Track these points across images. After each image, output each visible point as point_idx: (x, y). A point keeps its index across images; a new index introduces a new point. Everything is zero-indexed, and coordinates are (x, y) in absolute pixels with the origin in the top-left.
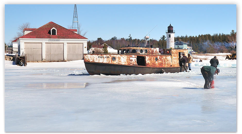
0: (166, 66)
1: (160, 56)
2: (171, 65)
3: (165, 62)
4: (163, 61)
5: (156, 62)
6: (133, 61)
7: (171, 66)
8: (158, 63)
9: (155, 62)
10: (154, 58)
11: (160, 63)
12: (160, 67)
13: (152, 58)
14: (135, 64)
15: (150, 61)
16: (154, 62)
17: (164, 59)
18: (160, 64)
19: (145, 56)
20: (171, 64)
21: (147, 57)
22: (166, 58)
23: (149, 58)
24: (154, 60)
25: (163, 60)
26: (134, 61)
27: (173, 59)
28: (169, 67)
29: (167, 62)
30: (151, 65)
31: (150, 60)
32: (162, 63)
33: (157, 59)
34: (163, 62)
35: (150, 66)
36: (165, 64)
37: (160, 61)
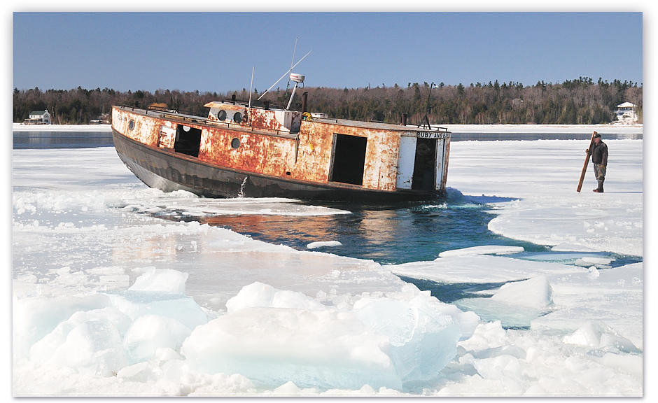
0: (268, 171)
1: (251, 136)
2: (287, 170)
3: (265, 157)
4: (258, 153)
5: (234, 153)
6: (167, 139)
7: (289, 173)
8: (240, 156)
9: (229, 151)
10: (227, 139)
11: (248, 156)
12: (245, 169)
13: (222, 137)
14: (169, 146)
15: (212, 144)
16: (225, 151)
17: (264, 146)
18: (247, 162)
19: (201, 128)
20: (291, 166)
21: (204, 132)
22: (271, 145)
23: (211, 135)
24: (226, 145)
25: (261, 151)
26: (169, 137)
27: (301, 151)
28: (277, 175)
29: (274, 159)
30: (213, 158)
31: (213, 141)
32: (255, 160)
33: (235, 144)
34: (261, 156)
35: (209, 159)
36: (265, 162)
37: (248, 152)
